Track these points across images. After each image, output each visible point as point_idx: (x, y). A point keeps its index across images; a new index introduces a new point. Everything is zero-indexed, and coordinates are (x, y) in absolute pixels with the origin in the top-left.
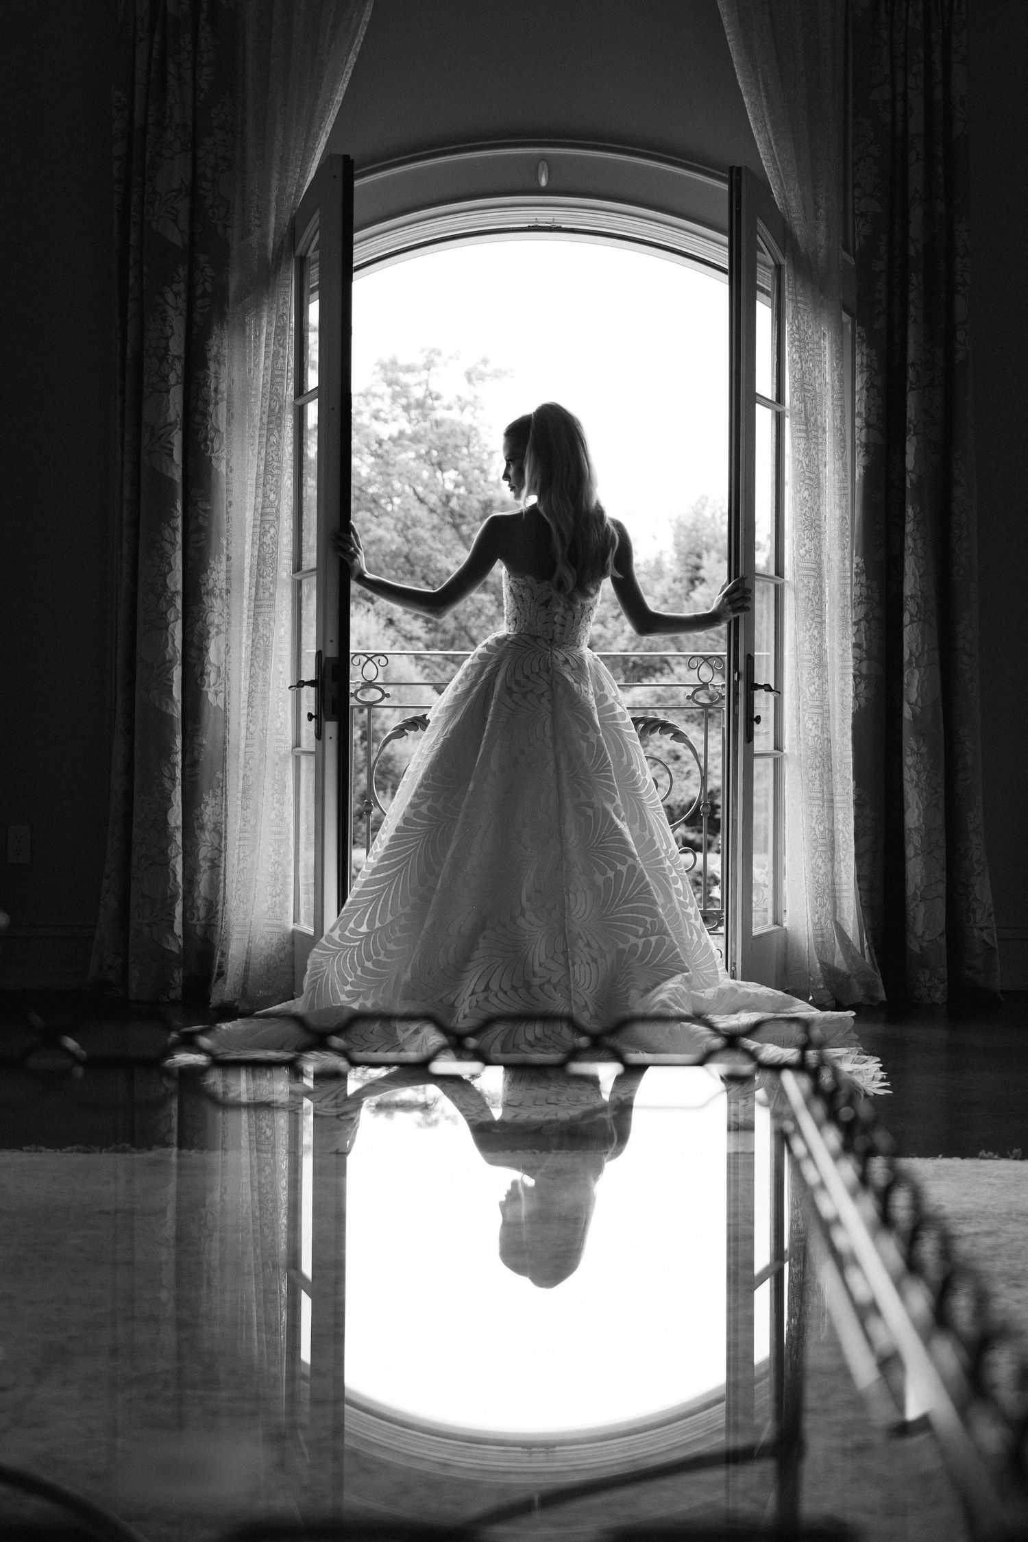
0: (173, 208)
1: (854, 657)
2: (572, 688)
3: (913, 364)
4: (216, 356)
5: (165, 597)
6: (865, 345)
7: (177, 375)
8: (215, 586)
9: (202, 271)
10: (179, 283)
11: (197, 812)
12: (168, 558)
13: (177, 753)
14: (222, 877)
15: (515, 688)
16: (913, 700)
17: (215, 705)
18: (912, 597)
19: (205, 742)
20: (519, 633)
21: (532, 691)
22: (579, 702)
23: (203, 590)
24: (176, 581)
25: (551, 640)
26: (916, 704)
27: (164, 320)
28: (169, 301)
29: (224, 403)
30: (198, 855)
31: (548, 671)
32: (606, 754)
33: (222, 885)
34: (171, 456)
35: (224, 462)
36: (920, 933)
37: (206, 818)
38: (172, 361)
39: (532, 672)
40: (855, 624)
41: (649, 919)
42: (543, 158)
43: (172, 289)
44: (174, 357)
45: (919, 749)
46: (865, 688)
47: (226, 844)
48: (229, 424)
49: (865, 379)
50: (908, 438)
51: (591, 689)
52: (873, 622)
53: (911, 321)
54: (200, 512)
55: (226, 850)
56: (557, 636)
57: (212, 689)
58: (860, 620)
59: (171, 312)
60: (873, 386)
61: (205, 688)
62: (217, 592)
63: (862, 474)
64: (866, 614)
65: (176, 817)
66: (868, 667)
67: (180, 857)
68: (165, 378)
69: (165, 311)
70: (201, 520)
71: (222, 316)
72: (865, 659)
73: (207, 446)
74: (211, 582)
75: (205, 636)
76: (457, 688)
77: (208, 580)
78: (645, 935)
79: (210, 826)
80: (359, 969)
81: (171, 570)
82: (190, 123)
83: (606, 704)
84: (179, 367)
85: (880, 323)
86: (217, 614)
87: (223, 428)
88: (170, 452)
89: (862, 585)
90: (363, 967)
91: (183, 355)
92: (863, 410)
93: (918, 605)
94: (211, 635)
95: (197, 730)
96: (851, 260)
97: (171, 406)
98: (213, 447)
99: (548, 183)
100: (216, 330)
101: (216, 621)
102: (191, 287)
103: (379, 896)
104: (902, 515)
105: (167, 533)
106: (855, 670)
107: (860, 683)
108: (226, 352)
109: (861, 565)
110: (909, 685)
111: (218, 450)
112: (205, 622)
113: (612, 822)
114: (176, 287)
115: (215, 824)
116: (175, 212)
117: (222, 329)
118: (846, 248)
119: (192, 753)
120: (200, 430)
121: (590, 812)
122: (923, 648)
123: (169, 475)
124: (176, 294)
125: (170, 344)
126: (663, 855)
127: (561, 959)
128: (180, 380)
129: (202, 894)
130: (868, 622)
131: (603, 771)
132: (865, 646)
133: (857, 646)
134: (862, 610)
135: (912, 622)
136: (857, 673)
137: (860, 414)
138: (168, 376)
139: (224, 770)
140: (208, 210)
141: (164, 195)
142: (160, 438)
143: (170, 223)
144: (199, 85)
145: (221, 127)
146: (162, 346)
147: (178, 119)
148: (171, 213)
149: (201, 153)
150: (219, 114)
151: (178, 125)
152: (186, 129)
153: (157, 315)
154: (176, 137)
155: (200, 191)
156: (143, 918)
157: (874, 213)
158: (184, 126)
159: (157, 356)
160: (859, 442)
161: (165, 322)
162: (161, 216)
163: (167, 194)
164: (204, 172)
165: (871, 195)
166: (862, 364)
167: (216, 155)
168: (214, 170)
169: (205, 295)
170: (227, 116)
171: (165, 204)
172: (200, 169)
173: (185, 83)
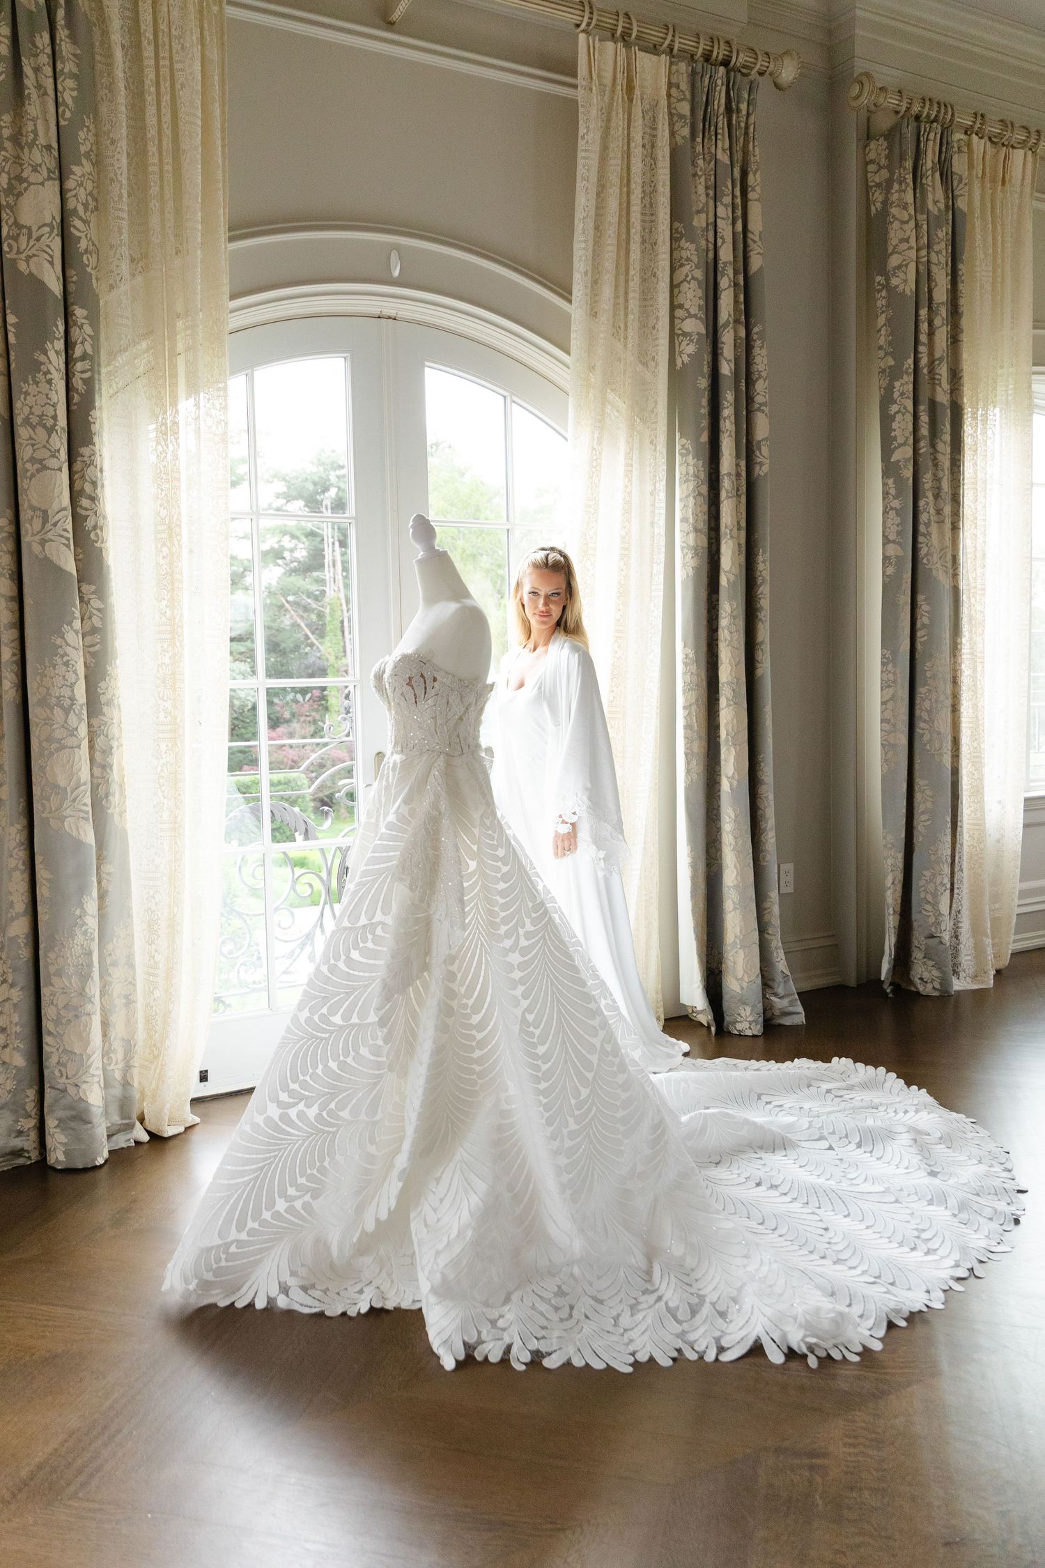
0: (48, 246)
1: (685, 738)
5: (74, 711)
6: (691, 457)
7: (63, 451)
8: (114, 695)
9: (81, 327)
10: (58, 339)
11: (109, 947)
12: (73, 666)
16: (730, 774)
17: (120, 827)
18: (728, 683)
19: (113, 870)
23: (103, 699)
24: (80, 693)
26: (733, 777)
27: (50, 382)
28: (50, 359)
30: (112, 994)
34: (66, 546)
36: (740, 976)
37: (117, 953)
38: (61, 435)
42: (397, 247)
43: (52, 346)
44: (60, 428)
45: (736, 817)
46: (695, 764)
49: (691, 488)
50: (722, 542)
52: (701, 706)
54: (93, 611)
57: (117, 810)
58: (691, 705)
60: (700, 494)
61: (110, 811)
64: (698, 699)
66: (700, 747)
68: (55, 454)
69: (49, 372)
70: (95, 620)
72: (696, 738)
73: (97, 535)
74: (110, 690)
75: (107, 752)
77: (107, 689)
79: (123, 960)
81: (76, 679)
82: (55, 145)
84: (65, 442)
86: (116, 726)
88: (66, 542)
89: (692, 673)
91: (66, 426)
92: (689, 516)
93: (733, 690)
94: (113, 750)
95: (105, 857)
98: (102, 536)
99: (400, 274)
100: (97, 399)
101: (117, 735)
102: (68, 345)
105: (69, 636)
106: (686, 748)
107: (691, 760)
109: (691, 656)
110: (726, 761)
111: (108, 540)
112: (107, 736)
114: (55, 343)
115: (125, 957)
116: (51, 253)
120: (87, 517)
122: (738, 727)
123: (65, 569)
124: (57, 353)
125: (56, 412)
129: (119, 1034)
130: (698, 706)
132: (696, 727)
133: (686, 726)
134: (692, 696)
135: (728, 705)
136: (690, 750)
137: (686, 519)
138: (59, 451)
140: (82, 255)
141: (34, 228)
142: (55, 525)
143: (47, 265)
144: (63, 98)
145: (87, 155)
146: (49, 415)
147: (42, 140)
148: (46, 253)
149: (70, 184)
150: (84, 140)
151: (42, 146)
152: (51, 153)
153: (40, 376)
154: (43, 161)
155: (72, 229)
156: (67, 1078)
157: (698, 334)
158: (49, 147)
159: (44, 426)
160: (685, 545)
161: (51, 385)
162: (34, 255)
163: (39, 228)
164: (76, 208)
165: (695, 316)
166: (688, 474)
167: (85, 189)
168: (86, 206)
169: (84, 357)
170: (92, 144)
171: (38, 239)
172: (71, 204)
173: (45, 94)
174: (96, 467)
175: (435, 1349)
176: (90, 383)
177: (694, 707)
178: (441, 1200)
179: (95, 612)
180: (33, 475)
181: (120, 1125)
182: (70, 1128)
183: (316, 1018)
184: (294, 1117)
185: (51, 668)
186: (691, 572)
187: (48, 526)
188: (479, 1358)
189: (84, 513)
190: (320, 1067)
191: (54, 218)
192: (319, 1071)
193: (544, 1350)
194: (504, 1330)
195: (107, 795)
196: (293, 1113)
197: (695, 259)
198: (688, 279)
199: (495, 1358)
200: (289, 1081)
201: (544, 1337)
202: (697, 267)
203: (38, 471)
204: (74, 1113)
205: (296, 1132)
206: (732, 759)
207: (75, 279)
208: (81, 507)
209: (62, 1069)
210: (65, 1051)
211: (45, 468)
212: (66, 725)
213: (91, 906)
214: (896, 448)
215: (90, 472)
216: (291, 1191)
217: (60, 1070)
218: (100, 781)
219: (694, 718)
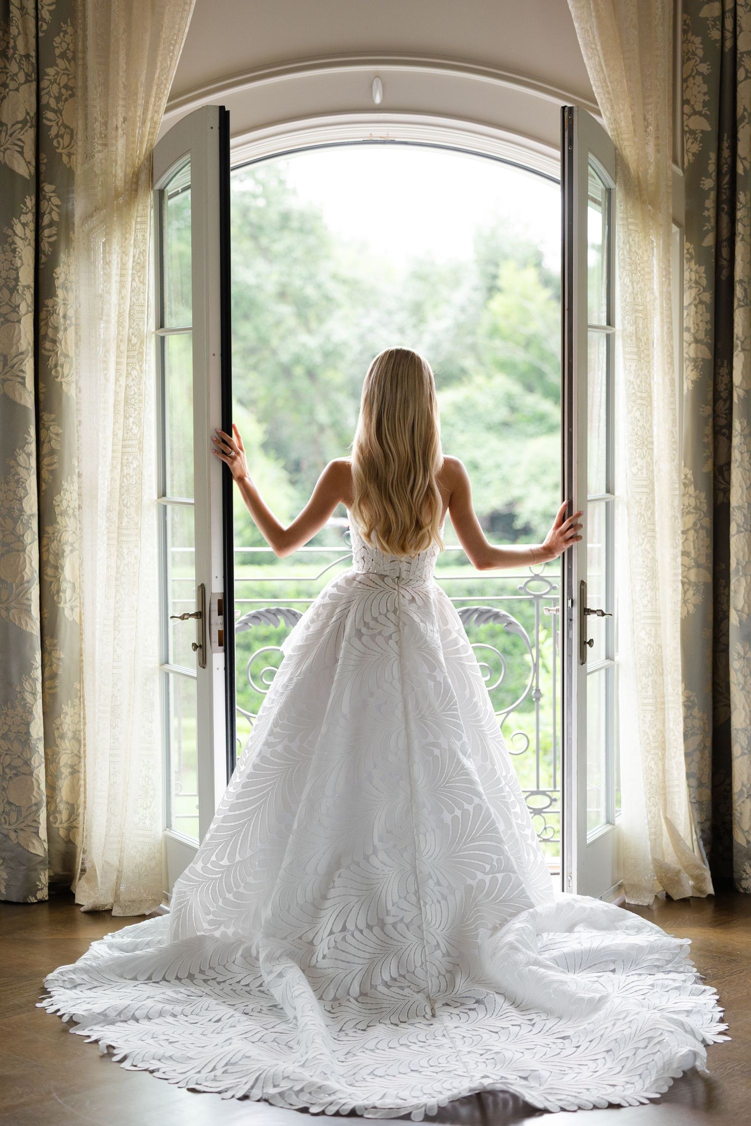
0: (20, 140)
1: (682, 565)
2: (418, 629)
3: (741, 281)
4: (64, 284)
5: (22, 521)
6: (693, 262)
7: (28, 304)
8: (69, 506)
9: (49, 200)
10: (26, 213)
11: (58, 722)
12: (23, 483)
13: (37, 668)
14: (82, 782)
15: (364, 630)
16: (740, 607)
17: (71, 619)
18: (739, 508)
19: (62, 656)
20: (368, 572)
21: (380, 633)
22: (426, 642)
23: (57, 510)
24: (31, 505)
25: (398, 577)
26: (742, 611)
27: (14, 251)
28: (17, 232)
29: (73, 328)
30: (59, 763)
31: (395, 612)
32: (452, 692)
33: (82, 789)
34: (23, 384)
35: (74, 385)
36: (746, 828)
37: (65, 727)
38: (23, 292)
39: (380, 614)
40: (683, 532)
41: (495, 857)
42: (377, 75)
43: (20, 221)
44: (24, 287)
45: (745, 654)
46: (694, 594)
47: (85, 751)
48: (77, 345)
49: (693, 295)
50: (735, 353)
51: (436, 628)
52: (701, 531)
53: (738, 239)
54: (53, 436)
55: (85, 757)
56: (404, 575)
57: (68, 605)
58: (688, 530)
59: (19, 243)
60: (701, 302)
61: (61, 605)
62: (70, 511)
63: (690, 388)
64: (695, 524)
65: (37, 729)
66: (697, 576)
67: (43, 765)
68: (15, 308)
69: (14, 243)
70: (53, 443)
71: (69, 241)
72: (693, 567)
73: (57, 371)
74: (65, 503)
75: (59, 555)
76: (309, 627)
77: (61, 501)
78: (492, 871)
79: (70, 734)
80: (221, 900)
81: (27, 494)
82: (33, 54)
83: (450, 638)
84: (29, 297)
85: (709, 241)
86: (70, 533)
87: (72, 353)
88: (22, 381)
89: (690, 496)
90: (224, 899)
91: (32, 285)
92: (692, 326)
93: (744, 516)
94: (65, 554)
95: (55, 645)
96: (680, 172)
97: (23, 335)
98: (63, 372)
99: (382, 101)
100: (63, 257)
101: (70, 540)
102: (38, 215)
103: (239, 832)
104: (729, 426)
105: (22, 459)
106: (683, 577)
107: (688, 589)
108: (72, 278)
109: (690, 476)
110: (735, 592)
111: (68, 375)
112: (60, 541)
113: (459, 762)
114: (24, 219)
115: (74, 732)
116: (21, 144)
117: (69, 256)
118: (675, 161)
119: (51, 666)
120: (50, 357)
121: (437, 752)
123: (23, 402)
124: (24, 225)
125: (20, 274)
126: (504, 783)
127: (413, 899)
128: (30, 309)
129: (64, 799)
130: (696, 531)
131: (450, 709)
132: (693, 555)
133: (685, 553)
134: (691, 519)
135: (739, 532)
136: (686, 580)
137: (688, 329)
138: (19, 306)
139: (81, 681)
140: (52, 140)
141: (9, 126)
142: (12, 367)
143: (17, 155)
144: (41, 15)
145: (63, 55)
146: (12, 277)
147: (21, 50)
148: (17, 145)
149: (44, 84)
150: (61, 43)
151: (21, 56)
152: (29, 60)
153: (7, 246)
154: (20, 68)
155: (45, 121)
156: (10, 826)
157: (702, 132)
158: (27, 56)
159: (8, 287)
160: (687, 356)
161: (15, 253)
162: (8, 149)
163: (12, 126)
164: (48, 102)
165: (699, 113)
166: (691, 280)
167: (59, 84)
168: (58, 99)
169: (51, 224)
170: (68, 44)
171: (11, 135)
172: (44, 100)
173: (27, 13)
174: (58, 315)
176: (54, 246)
186: (690, 386)
187: (7, 368)
189: (47, 353)
191: (28, 113)
195: (58, 592)
197: (700, 53)
198: (694, 74)
202: (703, 61)
203: (3, 323)
204: (13, 856)
206: (742, 590)
207: (45, 161)
208: (45, 349)
210: (9, 803)
211: (8, 321)
212: (14, 533)
215: (53, 319)
217: (5, 818)
218: (52, 579)
219: (692, 544)
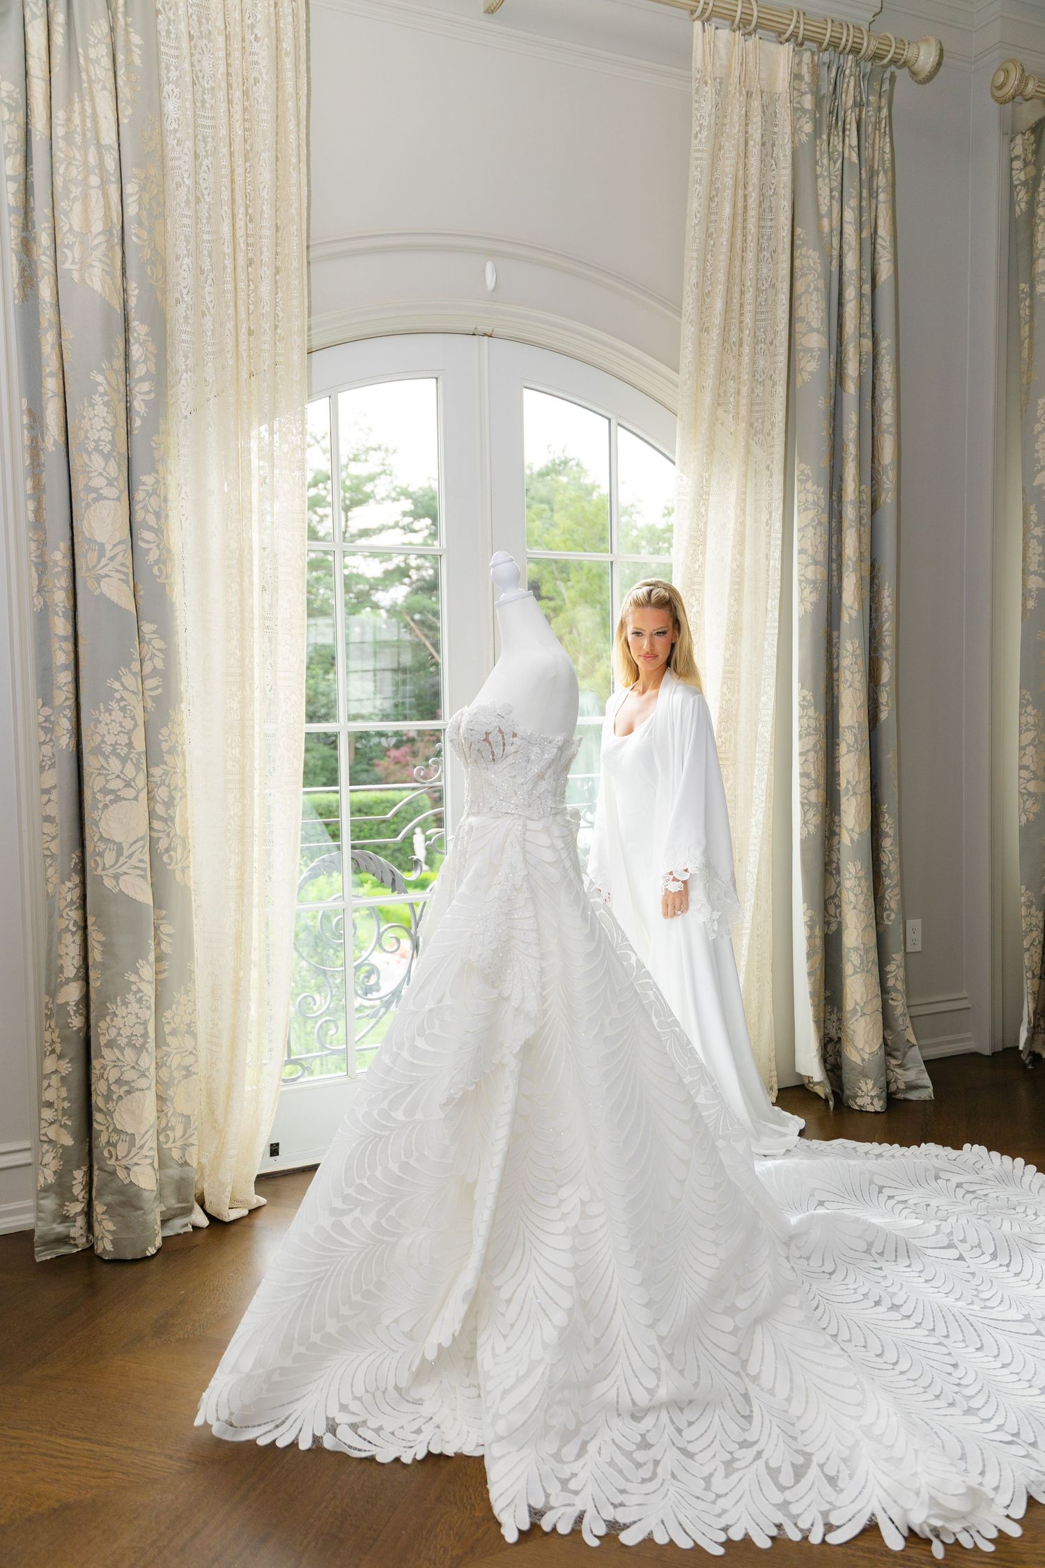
0: (105, 255)
1: (801, 786)
4: (164, 458)
5: (130, 761)
6: (810, 483)
7: (124, 479)
8: (177, 742)
9: (143, 345)
11: (167, 1014)
12: (130, 711)
17: (183, 884)
18: (850, 728)
23: (164, 747)
26: (854, 830)
29: (175, 517)
30: (170, 1066)
34: (124, 583)
36: (860, 1046)
37: (178, 1020)
44: (120, 455)
45: (857, 873)
46: (814, 815)
49: (811, 517)
57: (178, 866)
58: (808, 751)
60: (820, 523)
61: (172, 867)
62: (177, 749)
64: (815, 745)
66: (817, 796)
68: (110, 483)
72: (813, 788)
73: (159, 570)
77: (170, 735)
79: (183, 1028)
81: (134, 725)
86: (178, 776)
88: (124, 578)
89: (810, 717)
91: (126, 455)
92: (808, 547)
93: (855, 735)
94: (175, 802)
100: (161, 422)
101: (178, 785)
102: (129, 365)
105: (127, 680)
106: (802, 798)
109: (808, 698)
111: (171, 576)
112: (167, 786)
114: (115, 363)
115: (188, 1025)
116: (107, 261)
120: (149, 550)
122: (859, 775)
123: (122, 605)
124: (116, 373)
125: (115, 438)
129: (177, 1110)
130: (815, 752)
132: (813, 776)
133: (804, 775)
134: (809, 741)
135: (849, 751)
136: (806, 801)
137: (805, 551)
140: (145, 265)
141: (91, 236)
142: (112, 559)
143: (105, 276)
144: (124, 93)
146: (107, 440)
148: (104, 263)
149: (131, 189)
150: (148, 139)
151: (101, 146)
152: (110, 153)
153: (97, 400)
154: (100, 162)
156: (117, 1159)
157: (820, 349)
158: (108, 147)
159: (101, 452)
160: (803, 578)
161: (109, 408)
162: (92, 265)
163: (95, 236)
164: (138, 214)
165: (817, 330)
166: (807, 501)
167: (149, 193)
168: (149, 212)
169: (146, 378)
170: (156, 144)
171: (95, 248)
173: (104, 88)
174: (159, 496)
175: (496, 1511)
177: (811, 755)
178: (512, 1326)
179: (157, 653)
180: (89, 505)
181: (177, 1208)
182: (120, 1215)
183: (375, 1113)
184: (349, 1227)
185: (107, 714)
186: (809, 607)
187: (105, 561)
188: (547, 1527)
189: (147, 546)
190: (379, 1168)
192: (378, 1173)
193: (622, 1520)
194: (576, 1493)
195: (168, 850)
196: (347, 1221)
197: (817, 268)
198: (810, 290)
199: (564, 1529)
200: (344, 1185)
201: (622, 1505)
202: (820, 277)
203: (95, 500)
204: (122, 1198)
205: (351, 1243)
207: (136, 292)
208: (142, 539)
209: (111, 1148)
210: (116, 1130)
211: (102, 497)
212: (122, 776)
213: (147, 972)
214: (1039, 471)
215: (153, 501)
216: (344, 1310)
217: (109, 1150)
218: (160, 835)
219: (812, 765)
